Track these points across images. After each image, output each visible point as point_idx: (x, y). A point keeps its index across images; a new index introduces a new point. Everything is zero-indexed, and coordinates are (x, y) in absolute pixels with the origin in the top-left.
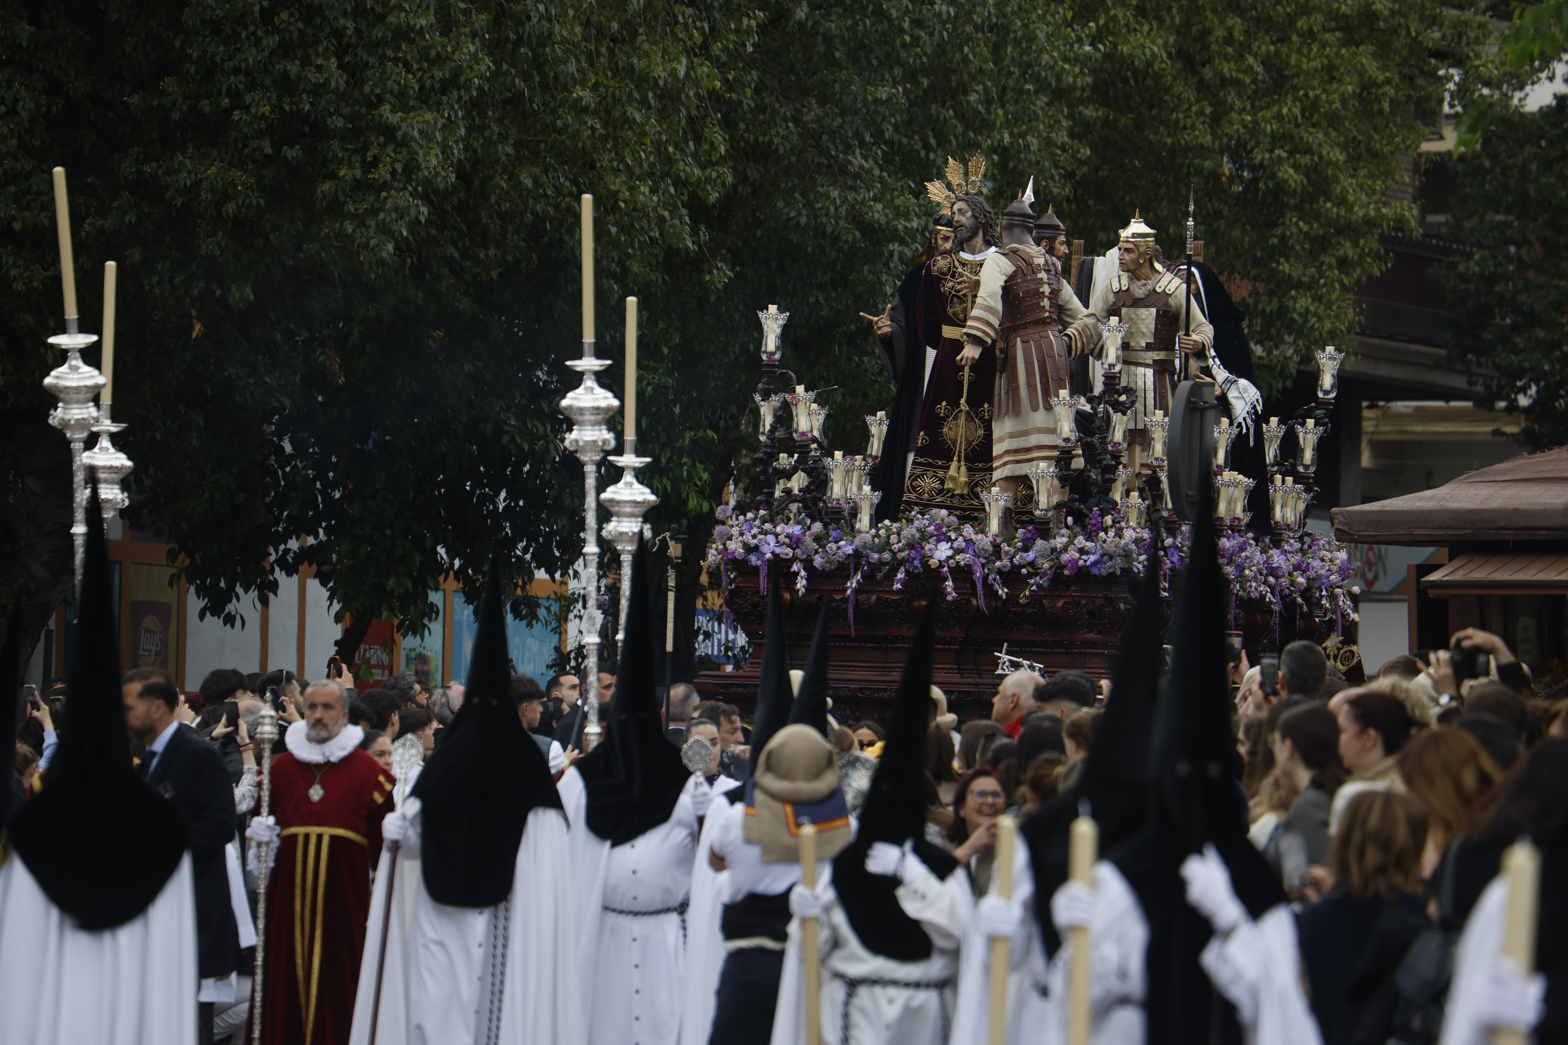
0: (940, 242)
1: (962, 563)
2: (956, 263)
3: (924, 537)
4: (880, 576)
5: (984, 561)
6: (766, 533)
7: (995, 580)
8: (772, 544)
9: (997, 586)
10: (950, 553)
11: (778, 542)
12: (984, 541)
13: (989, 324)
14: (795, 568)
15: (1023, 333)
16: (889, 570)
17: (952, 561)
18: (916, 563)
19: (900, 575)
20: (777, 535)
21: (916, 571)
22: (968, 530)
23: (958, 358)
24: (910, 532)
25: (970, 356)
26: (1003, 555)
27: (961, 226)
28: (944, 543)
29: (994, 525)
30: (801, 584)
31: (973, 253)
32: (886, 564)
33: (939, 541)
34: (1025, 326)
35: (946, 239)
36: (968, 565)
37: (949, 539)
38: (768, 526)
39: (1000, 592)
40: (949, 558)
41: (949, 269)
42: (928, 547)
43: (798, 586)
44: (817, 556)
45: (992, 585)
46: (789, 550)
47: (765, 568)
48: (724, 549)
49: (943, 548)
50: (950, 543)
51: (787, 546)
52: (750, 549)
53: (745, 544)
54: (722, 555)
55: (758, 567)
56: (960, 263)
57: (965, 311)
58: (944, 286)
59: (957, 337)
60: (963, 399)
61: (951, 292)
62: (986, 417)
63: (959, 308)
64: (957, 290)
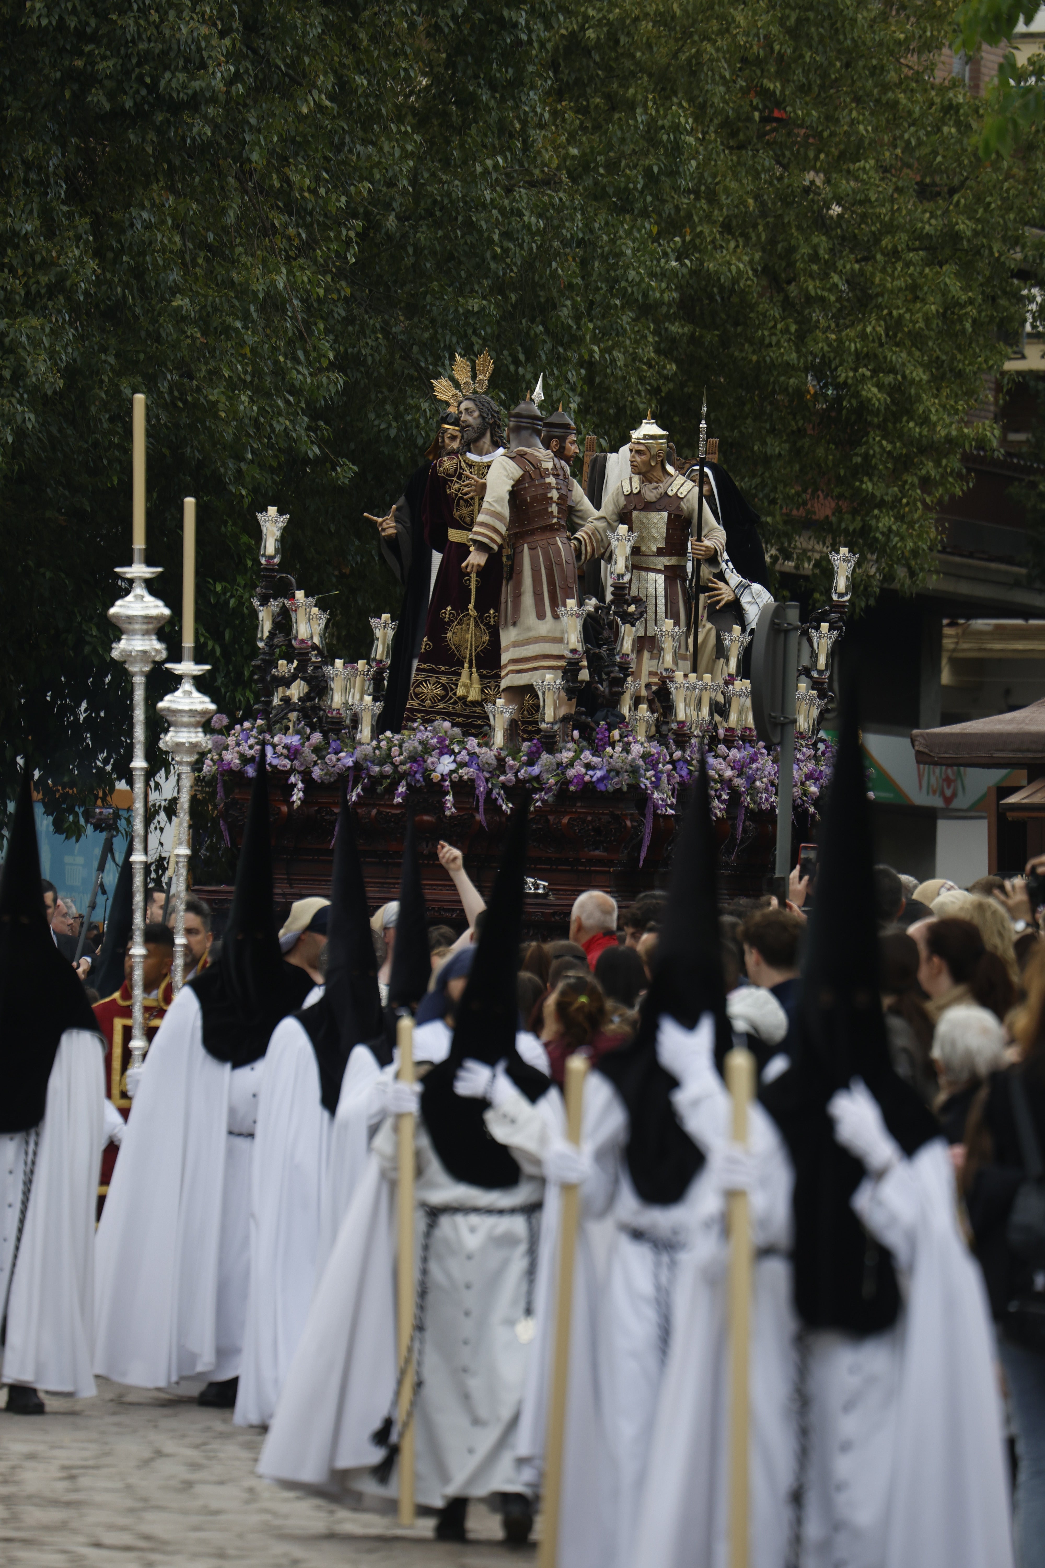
0: (447, 441)
1: (466, 777)
2: (463, 464)
3: (427, 749)
4: (380, 789)
5: (488, 775)
6: (263, 743)
7: (499, 794)
8: (269, 756)
9: (500, 801)
10: (453, 766)
11: (275, 753)
12: (488, 755)
13: (496, 530)
14: (292, 779)
15: (530, 539)
16: (390, 784)
17: (455, 775)
18: (418, 776)
19: (401, 789)
20: (275, 746)
21: (418, 785)
22: (472, 743)
23: (464, 565)
24: (412, 743)
25: (476, 563)
26: (507, 769)
27: (468, 426)
28: (447, 756)
29: (499, 738)
30: (297, 796)
31: (480, 454)
32: (387, 777)
33: (442, 754)
34: (533, 532)
35: (453, 438)
36: (472, 781)
37: (452, 752)
38: (265, 736)
39: (504, 807)
40: (452, 772)
41: (456, 470)
42: (430, 760)
43: (295, 798)
44: (316, 768)
45: (496, 799)
46: (287, 761)
48: (219, 760)
49: (446, 761)
50: (454, 757)
51: (286, 756)
52: (246, 760)
53: (241, 755)
54: (217, 766)
56: (467, 464)
57: (471, 514)
58: (450, 488)
59: (462, 541)
60: (472, 604)
61: (457, 494)
62: (492, 623)
63: (465, 511)
64: (463, 493)
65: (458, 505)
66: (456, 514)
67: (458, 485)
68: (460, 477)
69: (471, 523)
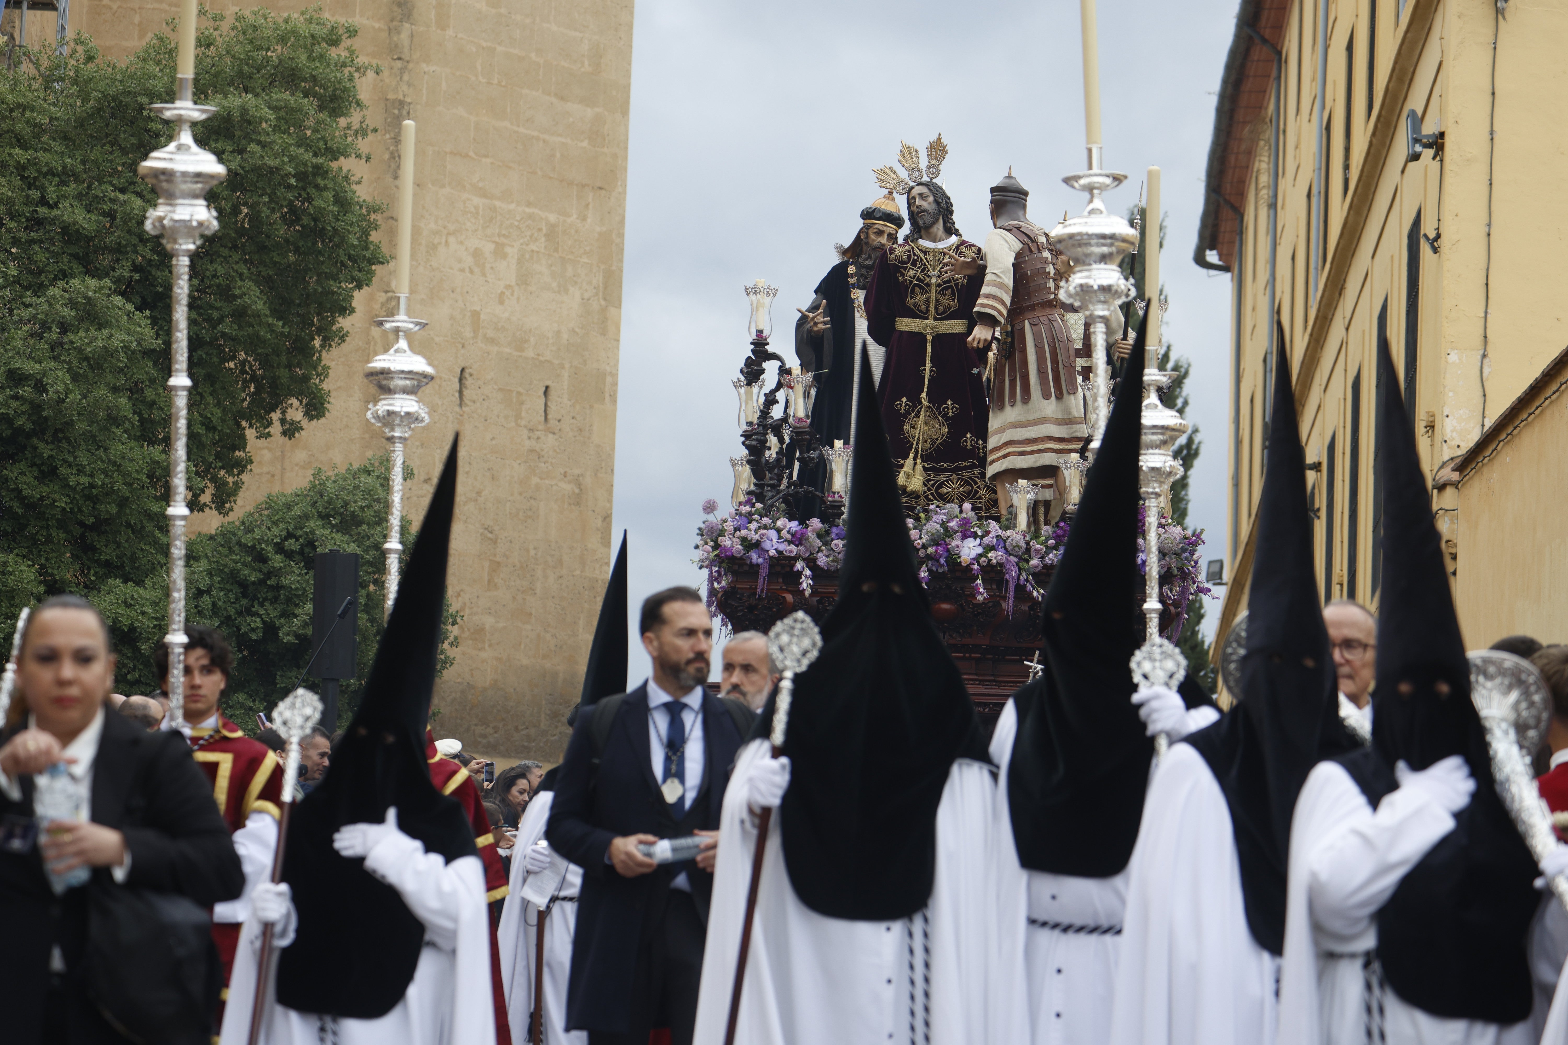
0: (872, 236)
1: (995, 561)
2: (916, 250)
3: (948, 533)
5: (1016, 560)
6: (765, 527)
7: (1027, 580)
8: (775, 540)
9: (1029, 587)
10: (980, 550)
11: (780, 537)
12: (1016, 536)
14: (799, 565)
15: (1030, 315)
17: (983, 559)
18: (942, 560)
21: (940, 570)
22: (993, 525)
23: (970, 339)
24: (933, 526)
25: (983, 338)
26: (1033, 553)
27: (924, 211)
28: (971, 540)
29: (1023, 520)
30: (806, 584)
33: (964, 537)
34: (1033, 308)
35: (880, 233)
36: (1000, 564)
37: (975, 536)
38: (766, 520)
39: (1035, 594)
40: (980, 555)
41: (909, 257)
42: (954, 543)
43: (804, 585)
44: (820, 554)
45: (1025, 585)
46: (792, 547)
47: (767, 566)
48: (716, 546)
49: (971, 545)
50: (978, 540)
51: (790, 542)
52: (750, 545)
53: (744, 540)
54: (717, 552)
55: (758, 565)
56: (921, 250)
57: (927, 301)
58: (903, 275)
59: (917, 330)
60: (924, 395)
61: (911, 282)
62: (951, 414)
63: (920, 299)
64: (919, 279)
65: (913, 292)
66: (910, 302)
67: (912, 273)
68: (914, 264)
69: (928, 310)
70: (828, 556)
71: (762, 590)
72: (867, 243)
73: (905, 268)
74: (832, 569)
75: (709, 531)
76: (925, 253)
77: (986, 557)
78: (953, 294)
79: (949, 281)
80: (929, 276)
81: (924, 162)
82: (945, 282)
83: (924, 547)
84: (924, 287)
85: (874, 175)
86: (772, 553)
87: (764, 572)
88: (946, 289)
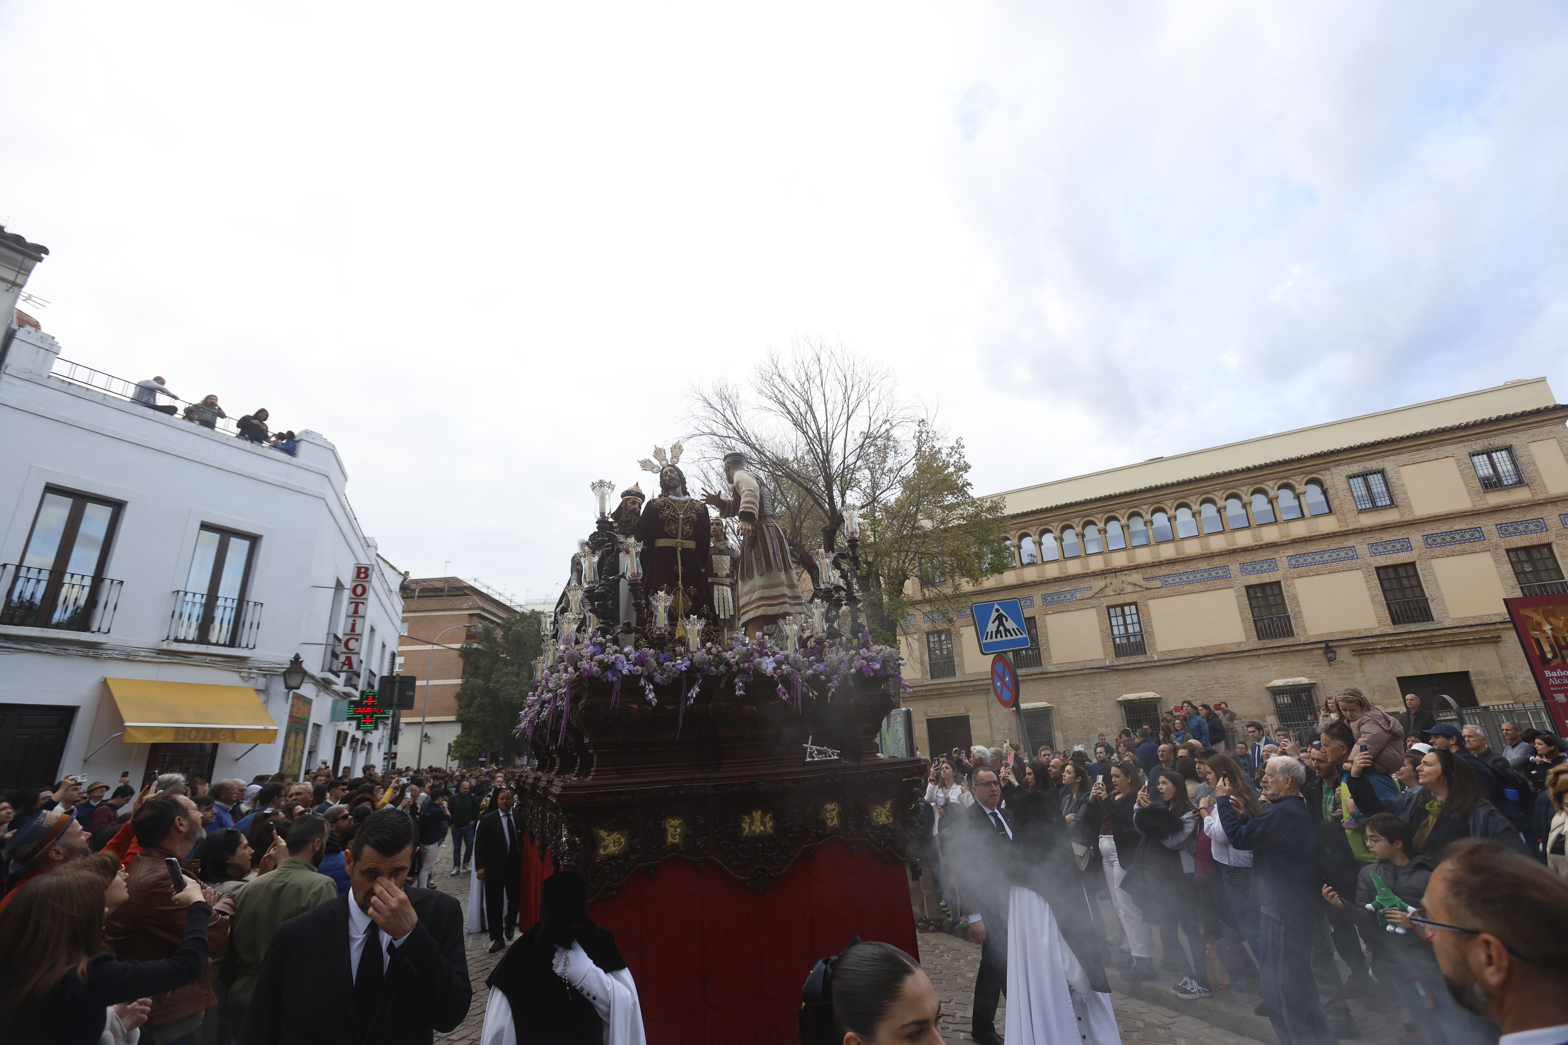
0: (630, 505)
1: (785, 672)
3: (751, 653)
5: (796, 671)
6: (616, 653)
7: (805, 685)
8: (625, 663)
9: (808, 690)
10: (774, 665)
11: (628, 660)
12: (792, 655)
14: (642, 682)
17: (777, 671)
18: (750, 673)
19: (739, 684)
20: (627, 655)
21: (750, 680)
27: (673, 478)
28: (767, 657)
32: (723, 675)
33: (762, 655)
35: (634, 503)
36: (788, 674)
38: (616, 648)
39: (811, 695)
40: (774, 669)
41: (665, 504)
42: (756, 660)
43: (649, 697)
44: (656, 673)
46: (638, 667)
47: (619, 683)
48: (576, 669)
49: (768, 662)
50: (771, 657)
51: (635, 665)
52: (606, 667)
53: (601, 662)
54: (578, 673)
55: (612, 683)
57: (677, 528)
58: (662, 513)
59: (671, 545)
60: (680, 582)
61: (667, 517)
62: (693, 594)
63: (673, 527)
64: (672, 516)
65: (668, 523)
66: (666, 529)
67: (667, 512)
68: (668, 507)
69: (677, 534)
70: (661, 675)
71: (616, 702)
72: (626, 509)
73: (663, 510)
74: (666, 684)
75: (570, 657)
76: (674, 502)
77: (781, 669)
78: (691, 526)
79: (689, 518)
80: (678, 514)
81: (669, 456)
82: (686, 518)
83: (737, 664)
84: (675, 520)
85: (639, 464)
86: (625, 672)
87: (617, 687)
88: (687, 522)
